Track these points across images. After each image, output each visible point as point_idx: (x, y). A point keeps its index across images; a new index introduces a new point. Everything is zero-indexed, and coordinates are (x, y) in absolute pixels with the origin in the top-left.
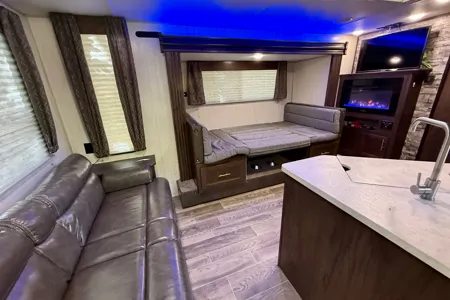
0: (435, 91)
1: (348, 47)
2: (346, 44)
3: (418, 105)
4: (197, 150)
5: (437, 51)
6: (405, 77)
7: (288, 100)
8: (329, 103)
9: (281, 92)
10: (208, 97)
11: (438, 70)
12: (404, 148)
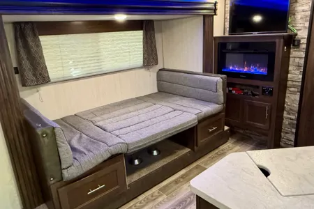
0: (303, 55)
1: (218, 7)
2: (215, 4)
3: (290, 68)
4: (48, 164)
5: (298, 16)
6: (277, 41)
7: (160, 66)
8: (207, 70)
9: (150, 57)
10: (53, 71)
11: (302, 34)
12: (285, 112)
